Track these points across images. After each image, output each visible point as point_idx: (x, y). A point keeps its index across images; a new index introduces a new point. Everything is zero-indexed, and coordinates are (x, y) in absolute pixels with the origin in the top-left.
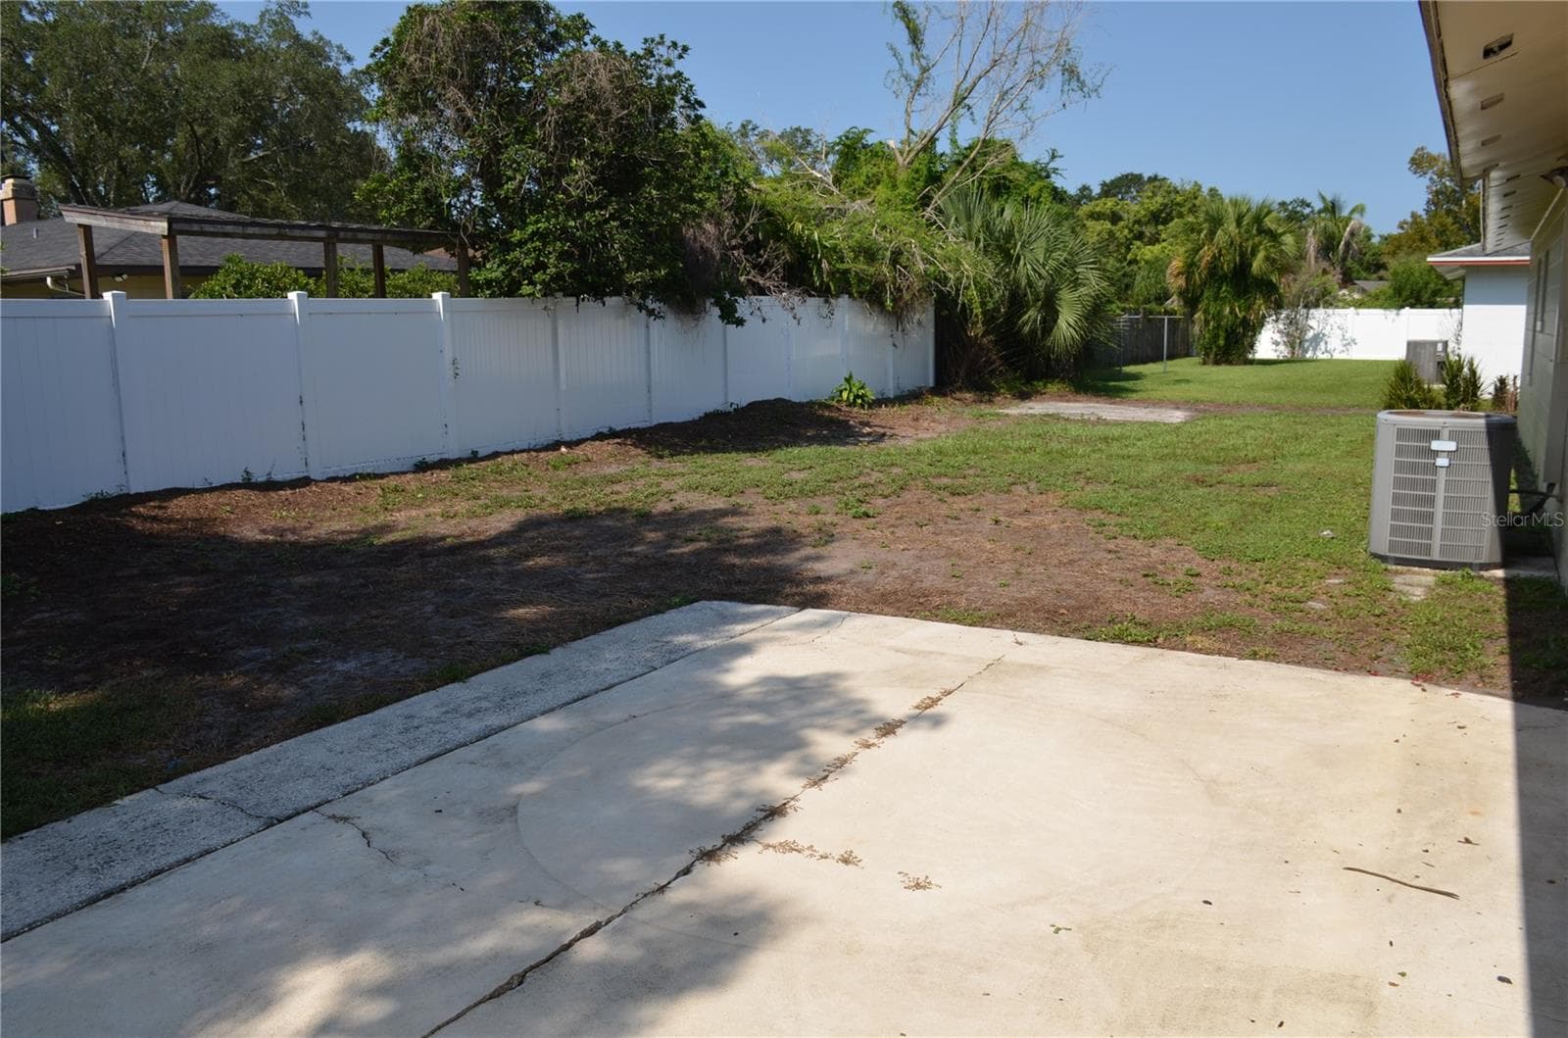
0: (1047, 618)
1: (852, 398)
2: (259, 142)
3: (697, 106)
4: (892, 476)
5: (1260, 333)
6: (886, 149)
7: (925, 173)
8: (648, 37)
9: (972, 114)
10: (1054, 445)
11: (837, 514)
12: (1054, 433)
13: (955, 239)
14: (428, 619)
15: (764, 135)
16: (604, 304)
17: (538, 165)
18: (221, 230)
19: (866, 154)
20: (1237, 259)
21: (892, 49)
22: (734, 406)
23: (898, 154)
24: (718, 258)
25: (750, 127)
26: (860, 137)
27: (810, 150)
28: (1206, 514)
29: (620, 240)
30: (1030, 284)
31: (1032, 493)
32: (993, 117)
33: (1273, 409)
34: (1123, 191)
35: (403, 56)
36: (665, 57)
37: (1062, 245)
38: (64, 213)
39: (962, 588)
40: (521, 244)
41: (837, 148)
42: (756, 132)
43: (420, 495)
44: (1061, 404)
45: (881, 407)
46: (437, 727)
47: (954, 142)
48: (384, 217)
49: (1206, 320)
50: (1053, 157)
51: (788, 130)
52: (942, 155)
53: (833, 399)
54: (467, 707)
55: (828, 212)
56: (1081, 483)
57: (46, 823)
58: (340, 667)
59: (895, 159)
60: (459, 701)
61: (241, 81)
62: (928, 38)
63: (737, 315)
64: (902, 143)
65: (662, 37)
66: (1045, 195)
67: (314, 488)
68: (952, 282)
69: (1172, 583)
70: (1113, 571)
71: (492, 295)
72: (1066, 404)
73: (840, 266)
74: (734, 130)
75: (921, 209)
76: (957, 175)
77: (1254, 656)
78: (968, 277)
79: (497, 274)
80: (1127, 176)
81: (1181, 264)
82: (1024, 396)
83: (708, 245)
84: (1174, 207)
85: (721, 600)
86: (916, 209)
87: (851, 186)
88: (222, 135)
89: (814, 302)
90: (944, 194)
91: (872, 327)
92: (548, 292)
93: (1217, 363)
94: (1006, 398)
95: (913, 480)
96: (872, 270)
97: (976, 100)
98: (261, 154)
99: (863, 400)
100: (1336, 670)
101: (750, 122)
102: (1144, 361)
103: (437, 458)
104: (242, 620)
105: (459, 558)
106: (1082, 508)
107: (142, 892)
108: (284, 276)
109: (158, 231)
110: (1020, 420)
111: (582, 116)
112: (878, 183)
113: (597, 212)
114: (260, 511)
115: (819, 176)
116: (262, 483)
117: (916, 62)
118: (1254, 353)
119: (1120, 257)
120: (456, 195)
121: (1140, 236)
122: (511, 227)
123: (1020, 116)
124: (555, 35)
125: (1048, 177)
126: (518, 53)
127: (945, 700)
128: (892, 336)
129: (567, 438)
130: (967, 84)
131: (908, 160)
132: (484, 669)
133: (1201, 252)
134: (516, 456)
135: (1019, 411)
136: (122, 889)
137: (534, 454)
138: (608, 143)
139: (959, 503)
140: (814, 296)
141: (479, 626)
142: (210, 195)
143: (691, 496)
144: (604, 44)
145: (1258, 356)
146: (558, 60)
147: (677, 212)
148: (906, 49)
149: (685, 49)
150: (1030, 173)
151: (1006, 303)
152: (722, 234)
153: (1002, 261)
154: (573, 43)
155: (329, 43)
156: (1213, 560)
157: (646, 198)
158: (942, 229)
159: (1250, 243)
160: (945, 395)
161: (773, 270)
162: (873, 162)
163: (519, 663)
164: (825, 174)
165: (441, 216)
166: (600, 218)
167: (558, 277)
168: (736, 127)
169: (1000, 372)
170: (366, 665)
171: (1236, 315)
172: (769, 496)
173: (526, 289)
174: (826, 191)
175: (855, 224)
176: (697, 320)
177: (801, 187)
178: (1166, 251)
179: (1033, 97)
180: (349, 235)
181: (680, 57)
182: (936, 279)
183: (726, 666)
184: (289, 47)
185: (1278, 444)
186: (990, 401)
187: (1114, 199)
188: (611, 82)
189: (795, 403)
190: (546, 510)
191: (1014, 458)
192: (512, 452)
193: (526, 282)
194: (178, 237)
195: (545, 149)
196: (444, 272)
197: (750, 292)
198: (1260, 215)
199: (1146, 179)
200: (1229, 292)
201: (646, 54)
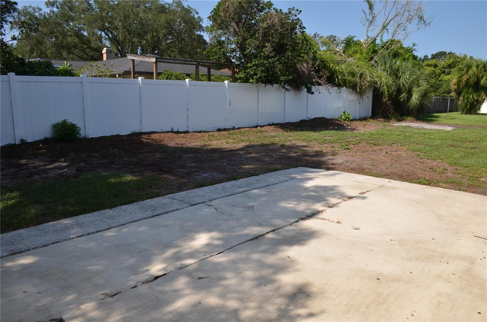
0: (399, 177)
1: (345, 118)
2: (170, 37)
3: (303, 28)
4: (356, 139)
5: (482, 104)
6: (360, 42)
7: (372, 50)
8: (290, 8)
9: (388, 31)
10: (408, 134)
11: (339, 148)
12: (408, 131)
13: (380, 71)
14: (225, 166)
15: (322, 37)
16: (273, 86)
17: (256, 45)
18: (169, 61)
19: (353, 44)
20: (476, 80)
21: (363, 11)
22: (309, 119)
23: (364, 44)
24: (307, 74)
25: (317, 35)
26: (352, 38)
27: (335, 42)
28: (453, 154)
29: (279, 67)
30: (403, 85)
31: (399, 146)
32: (395, 32)
33: (483, 128)
34: (439, 57)
35: (219, 13)
36: (294, 14)
37: (415, 73)
38: (128, 56)
39: (375, 168)
40: (250, 67)
41: (344, 42)
42: (319, 36)
43: (219, 137)
44: (411, 123)
45: (354, 121)
46: (231, 189)
47: (381, 40)
48: (212, 59)
49: (463, 100)
50: (414, 45)
51: (329, 36)
52: (378, 44)
53: (339, 118)
54: (238, 186)
55: (341, 61)
56: (415, 144)
57: (138, 201)
58: (204, 175)
59: (363, 45)
60: (236, 184)
61: (167, 20)
62: (375, 7)
63: (312, 91)
64: (365, 40)
65: (294, 8)
66: (410, 57)
67: (190, 134)
68: (379, 84)
69: (438, 171)
70: (420, 167)
71: (241, 82)
72: (413, 123)
73: (344, 78)
74: (312, 36)
75: (370, 61)
76: (382, 51)
77: (460, 190)
78: (384, 82)
79: (243, 76)
80: (441, 52)
81: (456, 81)
82: (400, 121)
83: (304, 70)
84: (457, 63)
85: (305, 167)
86: (368, 61)
87: (348, 54)
88: (161, 35)
89: (335, 88)
90: (378, 57)
91: (352, 97)
92: (257, 81)
93: (466, 114)
94: (394, 121)
95: (362, 141)
96: (353, 79)
97: (389, 27)
98: (171, 41)
99: (348, 119)
100: (485, 195)
101: (317, 33)
102: (441, 112)
103: (223, 128)
104: (177, 163)
105: (232, 153)
106: (413, 151)
107: (164, 216)
108: (180, 76)
109: (153, 61)
110: (398, 127)
111: (270, 31)
112: (357, 53)
113: (273, 59)
114: (176, 139)
115: (338, 50)
116: (176, 132)
117: (371, 15)
118: (480, 111)
119: (436, 79)
120: (232, 53)
121: (444, 72)
122: (247, 63)
123: (404, 32)
124: (262, 7)
125: (412, 52)
126: (252, 12)
127: (367, 193)
128: (359, 100)
129: (260, 125)
130: (387, 22)
131: (367, 46)
132: (241, 178)
133: (463, 77)
134: (245, 129)
135: (397, 125)
136: (159, 215)
137: (251, 128)
138: (277, 39)
139: (376, 147)
140: (335, 87)
141: (239, 168)
142: (155, 53)
143: (296, 141)
144: (277, 10)
145: (481, 112)
146: (263, 15)
147: (296, 59)
148: (367, 11)
149: (301, 11)
150: (406, 50)
151: (395, 91)
152: (308, 66)
153: (395, 78)
154: (267, 10)
155: (192, 9)
156: (452, 166)
157: (287, 55)
158: (376, 67)
159: (481, 74)
160: (374, 119)
161: (324, 78)
162: (356, 46)
163: (251, 177)
164: (341, 50)
165: (228, 59)
166: (273, 61)
167: (261, 77)
168: (312, 35)
169: (393, 113)
170: (211, 175)
171: (474, 98)
172: (319, 142)
173: (251, 81)
174: (340, 55)
175: (349, 65)
176: (300, 92)
177: (333, 54)
178: (453, 77)
179: (408, 26)
180: (203, 63)
181: (299, 14)
182: (373, 83)
183: (305, 182)
184: (181, 10)
185: (482, 137)
186: (388, 122)
187: (436, 60)
188: (279, 21)
189: (328, 119)
190: (255, 143)
191: (394, 137)
192: (244, 128)
193: (251, 78)
194: (158, 63)
195: (258, 40)
196: (225, 76)
197: (316, 84)
198: (485, 65)
199: (447, 53)
200: (472, 91)
201: (289, 13)
